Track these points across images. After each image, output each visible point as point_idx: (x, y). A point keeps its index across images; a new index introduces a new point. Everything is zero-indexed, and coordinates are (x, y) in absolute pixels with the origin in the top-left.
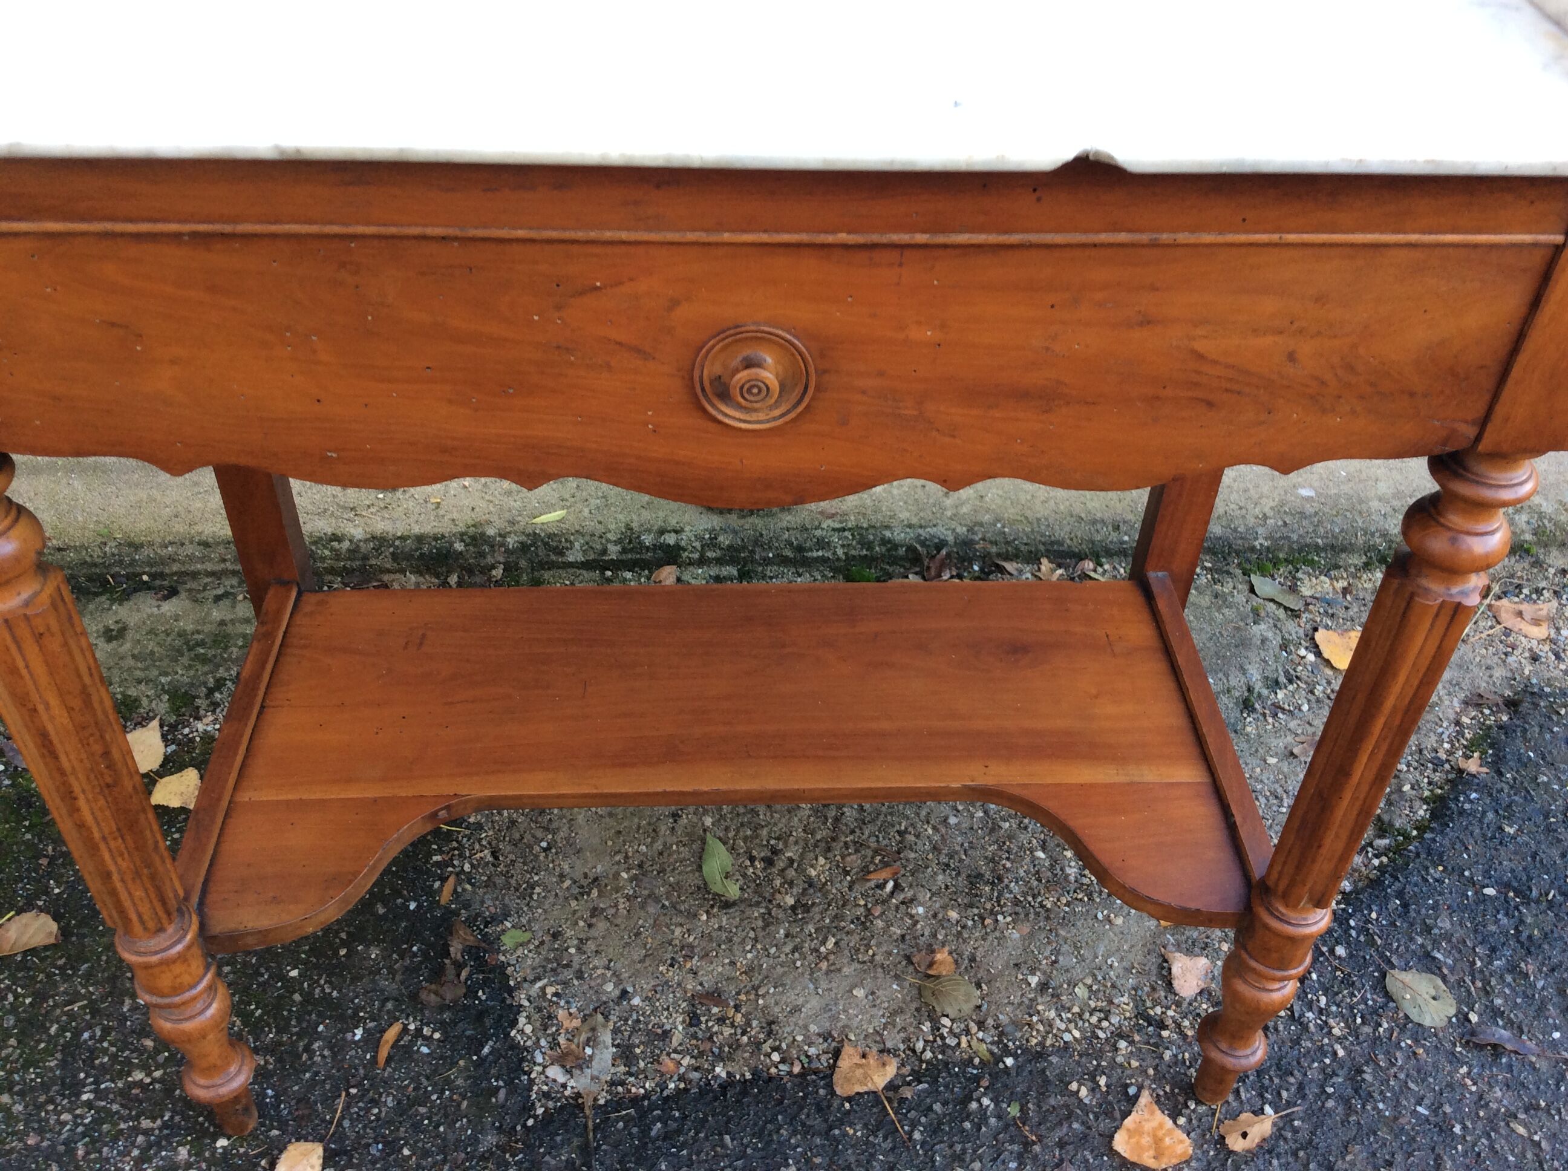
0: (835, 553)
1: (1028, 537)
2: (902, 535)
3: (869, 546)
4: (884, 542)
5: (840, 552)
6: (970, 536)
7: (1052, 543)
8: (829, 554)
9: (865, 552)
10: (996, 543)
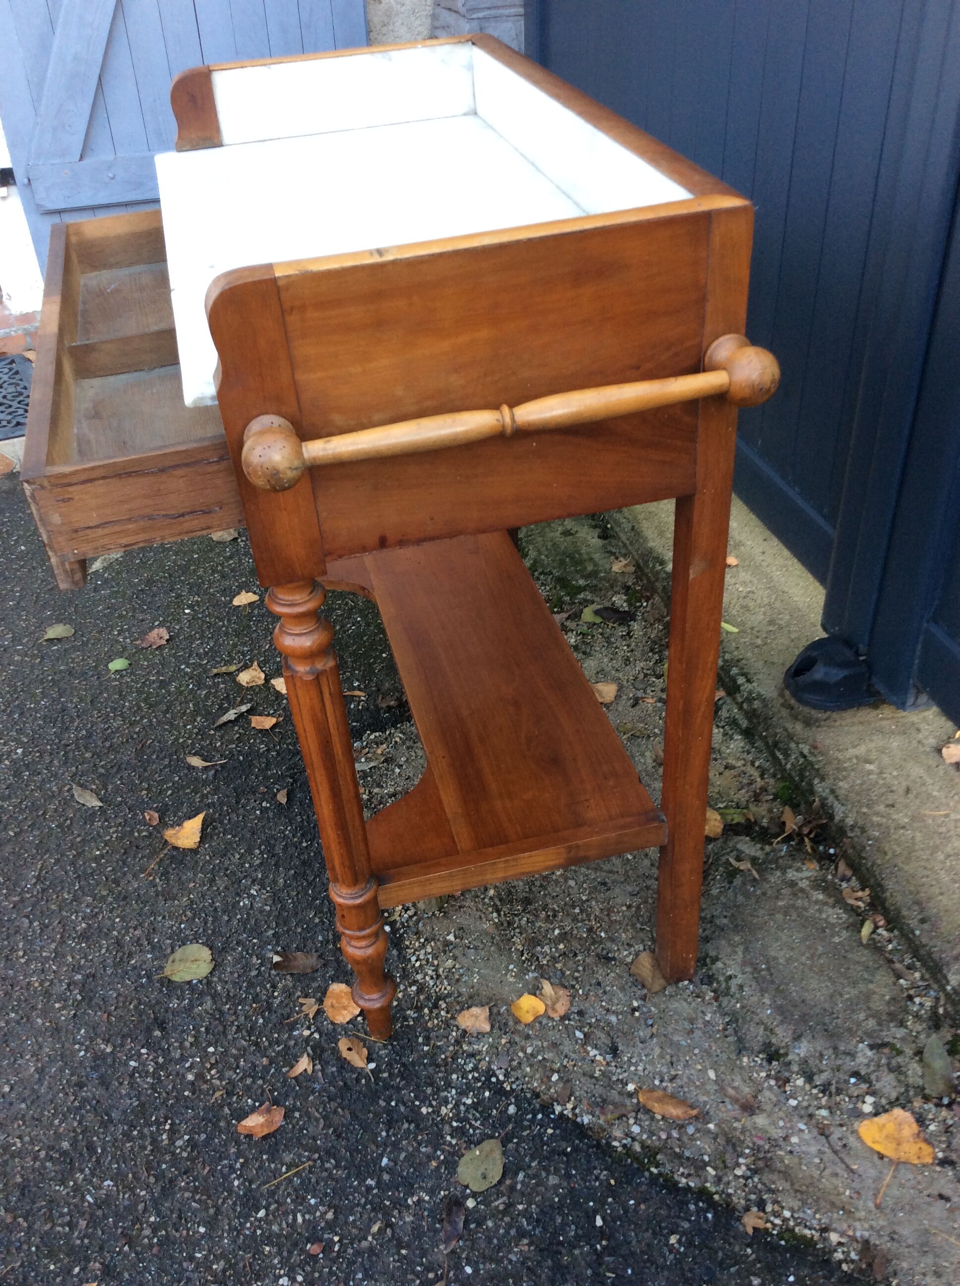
0: (786, 764)
1: (872, 866)
2: (820, 789)
3: (802, 777)
4: (811, 784)
5: (789, 766)
6: (847, 829)
7: (880, 885)
8: (783, 762)
9: (797, 778)
10: (854, 847)
